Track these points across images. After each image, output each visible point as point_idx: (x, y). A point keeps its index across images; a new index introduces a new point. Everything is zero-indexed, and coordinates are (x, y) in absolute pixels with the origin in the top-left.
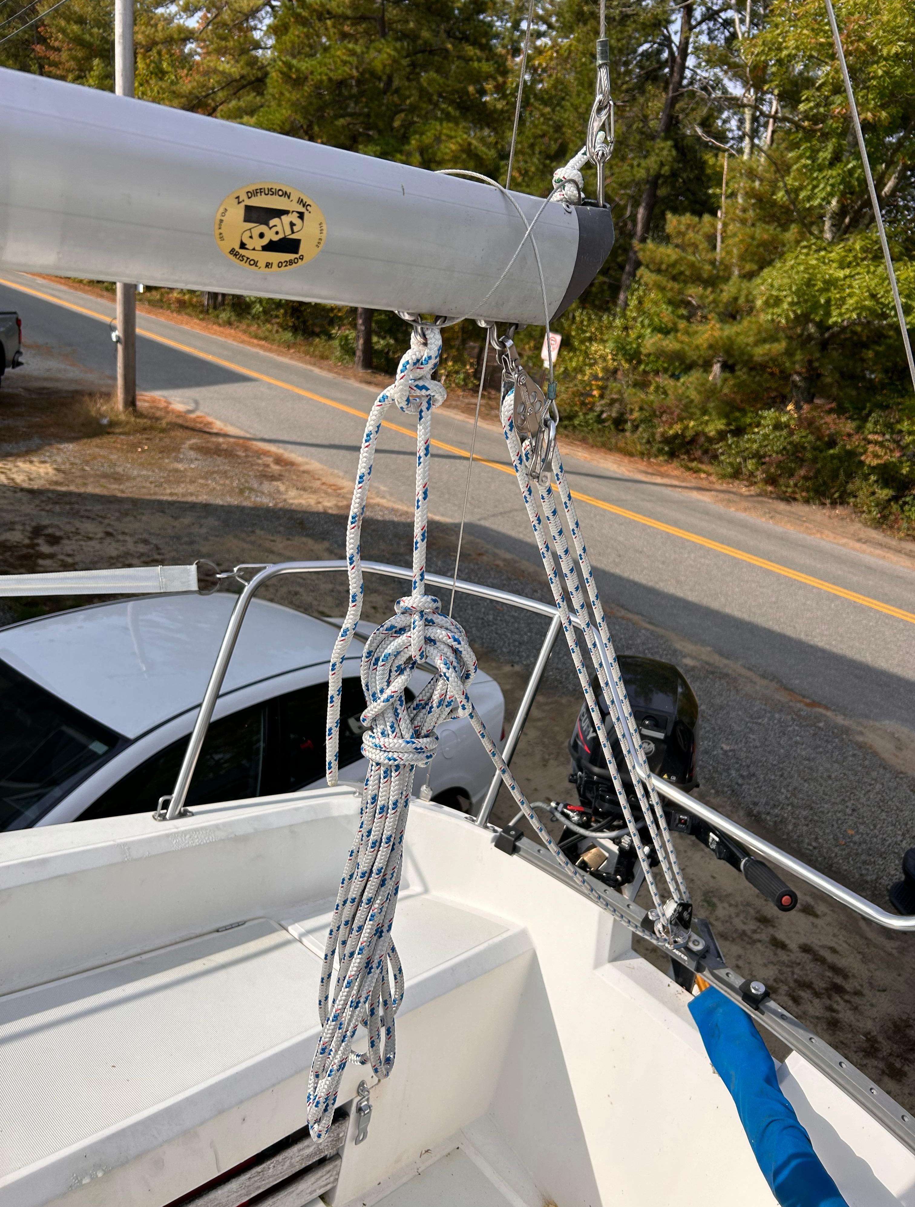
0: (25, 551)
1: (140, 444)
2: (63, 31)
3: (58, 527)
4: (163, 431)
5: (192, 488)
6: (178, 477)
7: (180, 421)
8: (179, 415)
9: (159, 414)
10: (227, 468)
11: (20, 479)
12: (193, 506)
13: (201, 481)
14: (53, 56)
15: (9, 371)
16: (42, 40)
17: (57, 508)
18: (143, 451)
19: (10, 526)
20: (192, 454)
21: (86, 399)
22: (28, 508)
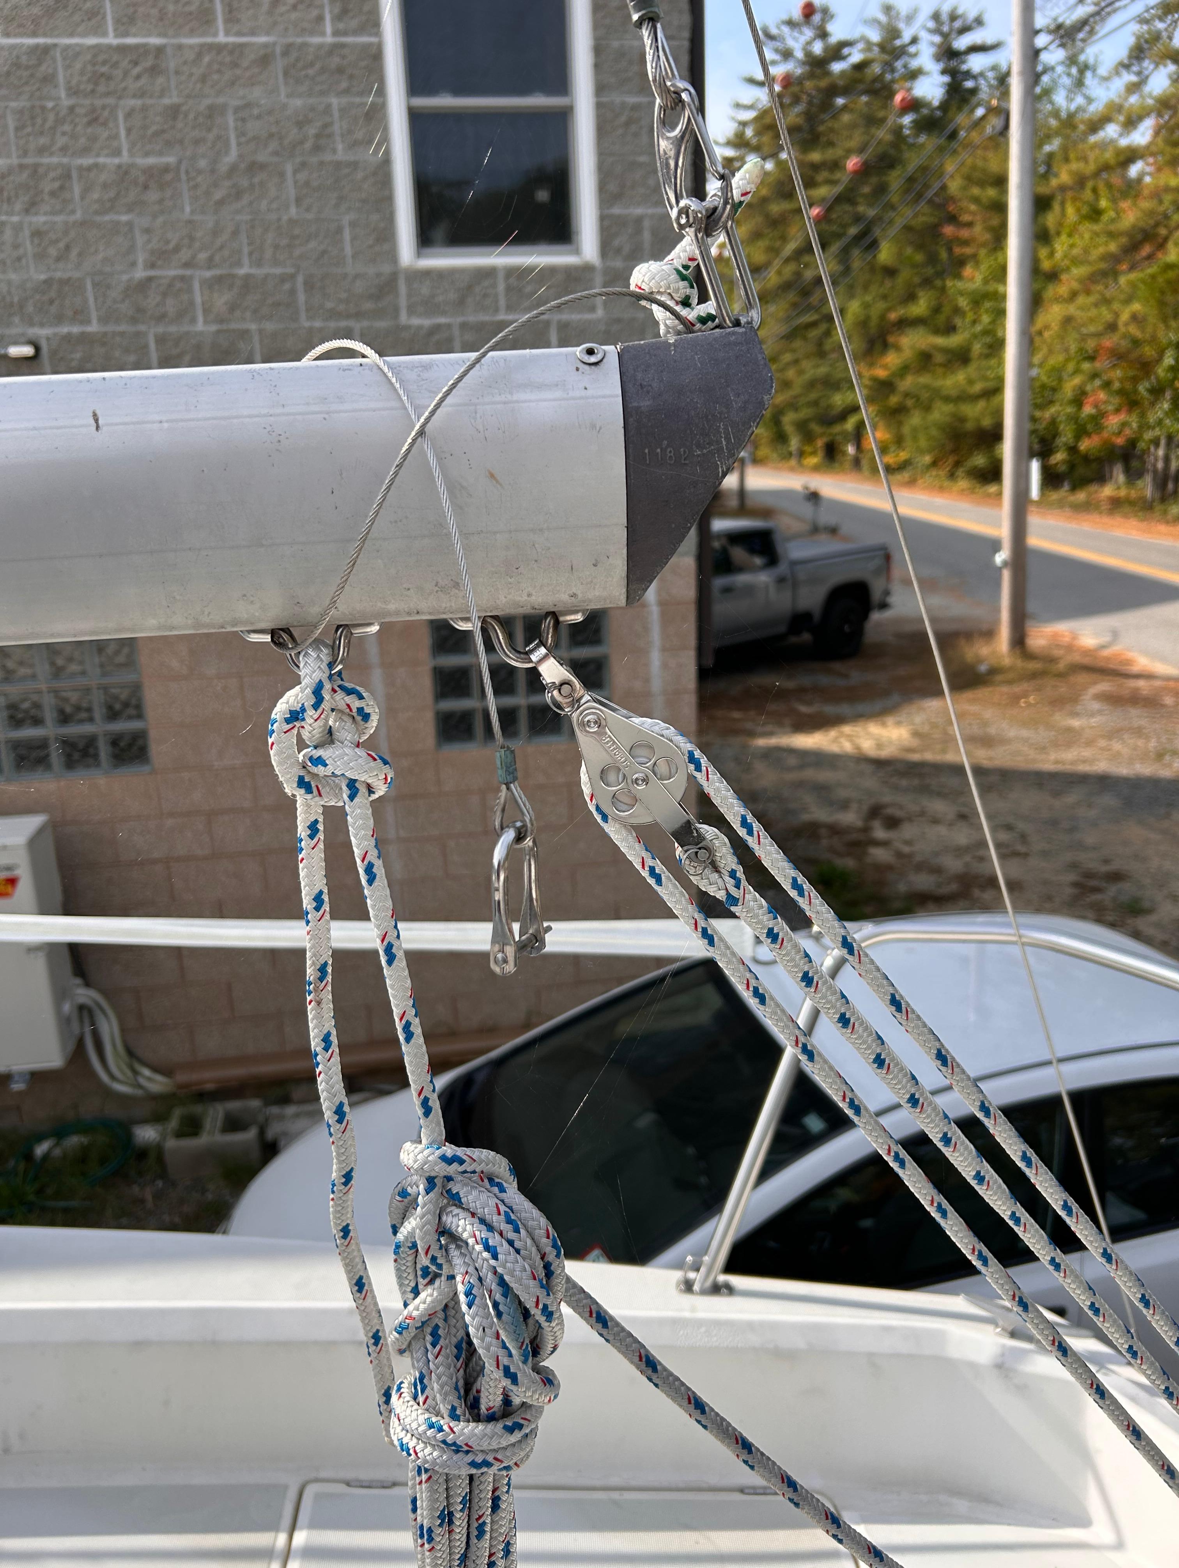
0: (854, 836)
1: (1025, 695)
2: (976, 200)
3: (901, 807)
4: (1061, 675)
5: (1087, 753)
6: (1070, 737)
7: (1086, 661)
8: (1087, 652)
9: (1057, 653)
10: (1143, 722)
11: (867, 746)
12: (1082, 779)
13: (1102, 743)
14: (965, 233)
15: (876, 616)
16: (952, 219)
17: (904, 782)
18: (1029, 705)
19: (844, 805)
20: (1096, 706)
21: (962, 642)
22: (870, 782)
